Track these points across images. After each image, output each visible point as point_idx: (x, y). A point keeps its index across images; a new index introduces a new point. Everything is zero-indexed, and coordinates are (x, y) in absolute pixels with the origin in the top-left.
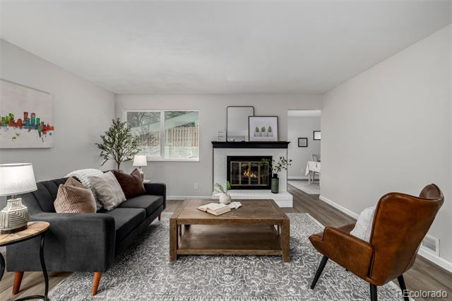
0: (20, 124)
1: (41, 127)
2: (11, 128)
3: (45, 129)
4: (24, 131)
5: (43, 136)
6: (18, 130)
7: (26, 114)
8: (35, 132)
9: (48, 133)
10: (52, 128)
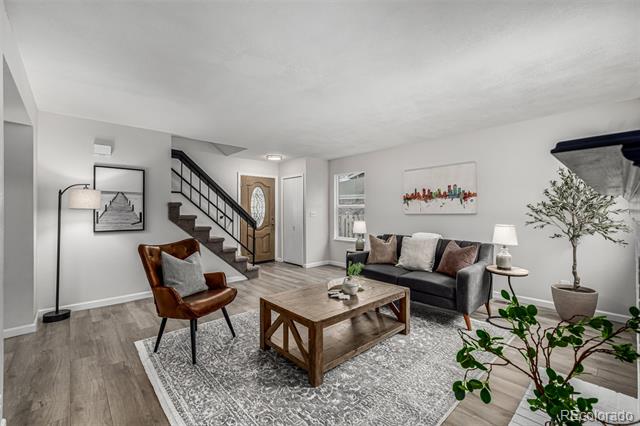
0: (445, 196)
1: (462, 196)
2: (439, 199)
3: (466, 196)
4: (448, 201)
5: (464, 203)
6: (444, 200)
7: (449, 187)
8: (457, 201)
9: (469, 200)
10: (475, 195)
